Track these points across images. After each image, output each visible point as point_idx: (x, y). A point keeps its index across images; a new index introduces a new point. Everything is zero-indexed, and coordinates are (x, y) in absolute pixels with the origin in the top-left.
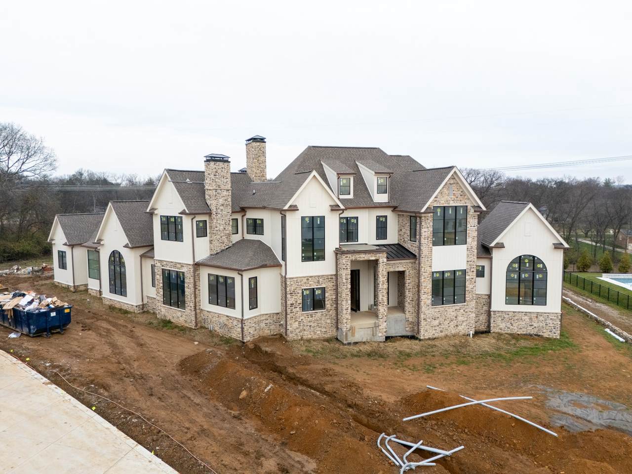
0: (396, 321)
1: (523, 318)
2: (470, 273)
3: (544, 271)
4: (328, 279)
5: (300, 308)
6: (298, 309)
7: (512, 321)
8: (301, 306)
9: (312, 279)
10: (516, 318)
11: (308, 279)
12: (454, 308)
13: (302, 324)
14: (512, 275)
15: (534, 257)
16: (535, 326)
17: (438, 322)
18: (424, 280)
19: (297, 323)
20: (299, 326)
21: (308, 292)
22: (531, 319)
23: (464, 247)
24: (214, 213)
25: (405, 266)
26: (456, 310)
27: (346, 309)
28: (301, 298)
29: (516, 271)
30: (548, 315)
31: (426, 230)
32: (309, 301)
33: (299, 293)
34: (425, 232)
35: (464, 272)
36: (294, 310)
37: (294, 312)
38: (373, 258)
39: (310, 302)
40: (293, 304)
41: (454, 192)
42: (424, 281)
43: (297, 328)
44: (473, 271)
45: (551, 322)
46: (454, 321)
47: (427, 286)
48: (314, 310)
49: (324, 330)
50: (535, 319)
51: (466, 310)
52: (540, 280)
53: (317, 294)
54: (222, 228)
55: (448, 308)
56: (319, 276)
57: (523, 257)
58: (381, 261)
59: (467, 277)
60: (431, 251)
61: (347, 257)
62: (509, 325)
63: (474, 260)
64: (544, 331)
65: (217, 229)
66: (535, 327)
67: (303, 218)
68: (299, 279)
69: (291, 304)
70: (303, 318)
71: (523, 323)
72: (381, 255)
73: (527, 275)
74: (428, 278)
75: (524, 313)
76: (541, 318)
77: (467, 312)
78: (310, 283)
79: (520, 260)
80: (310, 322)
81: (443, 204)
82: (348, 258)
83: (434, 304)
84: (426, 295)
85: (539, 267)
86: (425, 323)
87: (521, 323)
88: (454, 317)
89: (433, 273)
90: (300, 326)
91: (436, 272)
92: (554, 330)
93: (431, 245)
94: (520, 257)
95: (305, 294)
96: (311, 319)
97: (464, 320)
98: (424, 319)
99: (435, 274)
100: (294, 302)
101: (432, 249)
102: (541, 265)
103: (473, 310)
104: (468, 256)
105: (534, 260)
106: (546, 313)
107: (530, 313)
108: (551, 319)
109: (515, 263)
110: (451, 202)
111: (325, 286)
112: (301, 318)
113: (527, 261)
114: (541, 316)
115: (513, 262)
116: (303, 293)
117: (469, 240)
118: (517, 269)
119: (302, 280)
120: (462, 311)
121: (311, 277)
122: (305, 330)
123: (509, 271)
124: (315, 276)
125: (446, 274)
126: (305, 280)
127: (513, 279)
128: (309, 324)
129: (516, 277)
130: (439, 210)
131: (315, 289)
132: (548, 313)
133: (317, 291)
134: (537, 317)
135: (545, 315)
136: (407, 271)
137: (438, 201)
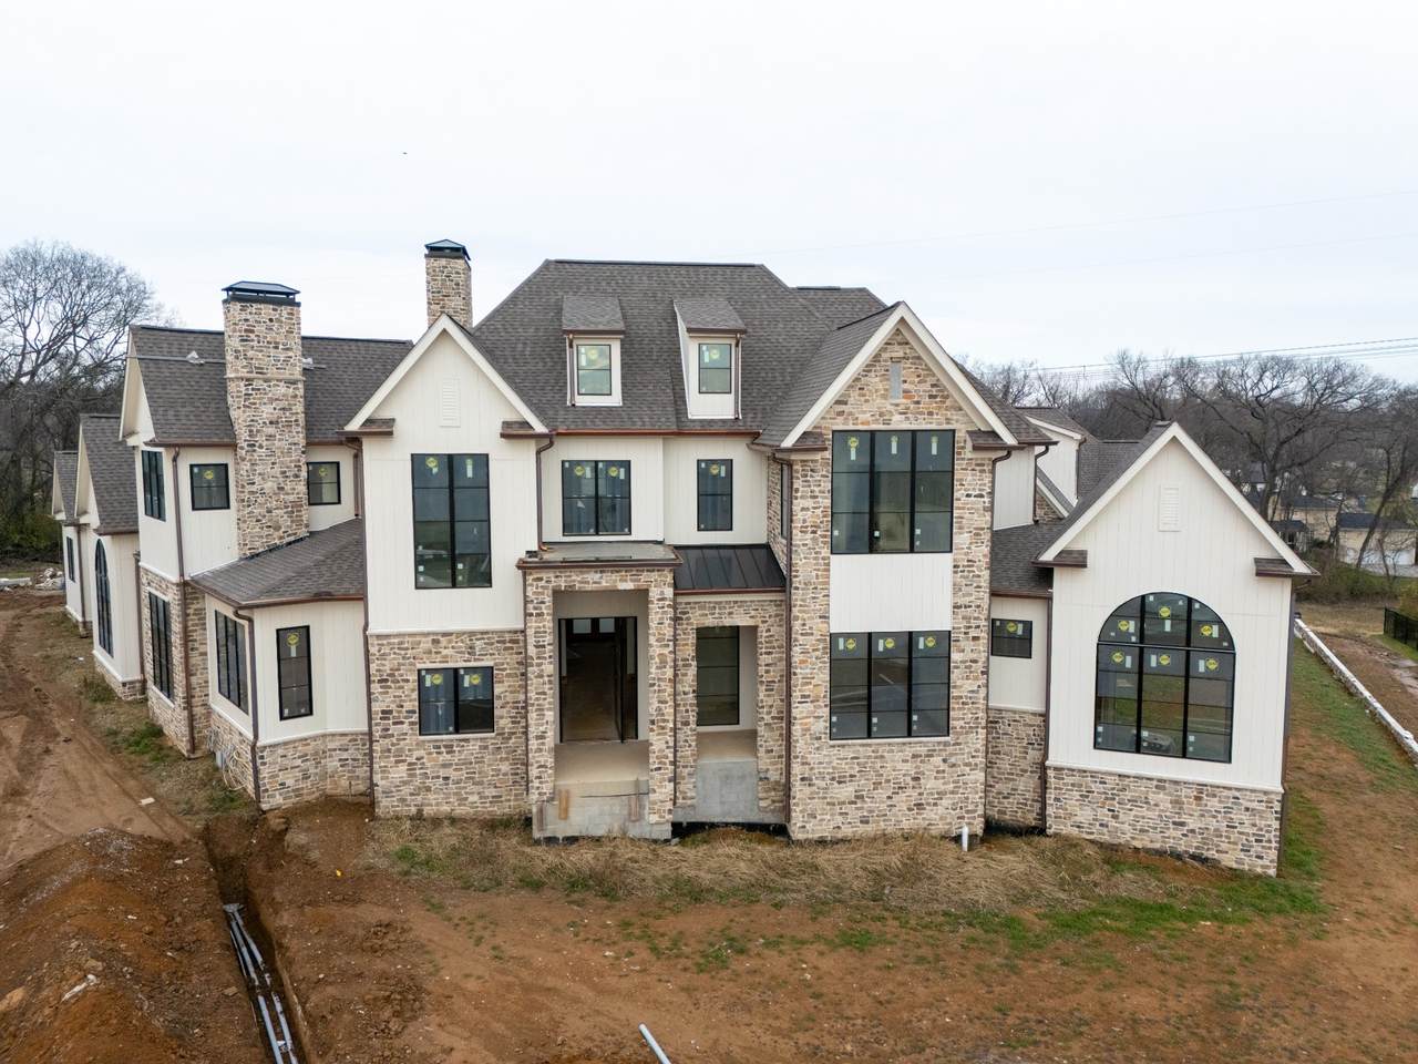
0: (727, 777)
1: (1151, 796)
2: (968, 645)
3: (1224, 648)
4: (504, 642)
5: (412, 723)
6: (406, 727)
7: (1115, 803)
8: (415, 718)
9: (450, 641)
10: (1128, 795)
11: (435, 642)
12: (909, 751)
13: (418, 772)
14: (1117, 658)
15: (1190, 601)
16: (1191, 827)
17: (851, 789)
18: (802, 657)
19: (403, 767)
20: (410, 775)
21: (438, 679)
22: (1177, 802)
23: (946, 560)
24: (245, 445)
25: (753, 613)
26: (914, 756)
27: (538, 738)
28: (415, 695)
29: (1129, 645)
30: (1237, 794)
31: (809, 503)
32: (442, 707)
33: (408, 681)
34: (803, 509)
35: (945, 638)
36: (393, 730)
37: (393, 736)
38: (629, 586)
39: (446, 709)
40: (390, 712)
41: (906, 386)
42: (802, 662)
43: (405, 783)
44: (975, 638)
45: (1245, 817)
46: (909, 792)
47: (813, 677)
48: (457, 731)
49: (494, 792)
50: (1192, 806)
51: (953, 760)
52: (1209, 677)
53: (466, 684)
54: (270, 486)
55: (887, 748)
56: (472, 634)
57: (1151, 598)
58: (654, 593)
59: (955, 656)
60: (828, 570)
61: (541, 579)
62: (1106, 817)
63: (978, 602)
64: (1224, 846)
65: (254, 488)
66: (1193, 831)
67: (418, 461)
68: (407, 639)
69: (383, 712)
70: (422, 753)
71: (1150, 814)
72: (654, 576)
73: (1165, 660)
74: (818, 653)
75: (1155, 783)
76: (1213, 804)
77: (954, 765)
78: (445, 652)
79: (1141, 608)
80: (444, 766)
81: (868, 423)
82: (543, 583)
83: (837, 732)
84: (810, 706)
85: (1207, 633)
86: (807, 790)
87: (1144, 812)
88: (908, 779)
89: (834, 637)
90: (414, 775)
91: (847, 636)
92: (1257, 848)
93: (826, 552)
94: (1143, 597)
95: (428, 684)
96: (449, 757)
97: (943, 788)
98: (802, 779)
99: (841, 641)
100: (393, 707)
101: (828, 564)
102: (1215, 628)
103: (977, 760)
104: (956, 588)
105: (1190, 613)
106: (1230, 789)
107: (1176, 782)
108: (1247, 809)
109: (1128, 618)
110: (897, 418)
111: (490, 664)
112: (416, 754)
113: (1165, 612)
114: (1215, 796)
115: (1118, 614)
116: (421, 680)
117: (961, 539)
118: (1134, 639)
119: (420, 642)
120: (937, 760)
121: (445, 634)
122: (428, 789)
123: (1108, 642)
124: (459, 634)
125: (881, 641)
126: (426, 644)
127: (1121, 670)
128: (442, 773)
129: (1128, 664)
131: (462, 672)
132: (1238, 790)
133: (467, 678)
134: (1198, 798)
135: (1226, 793)
136: (762, 628)
137: (851, 414)
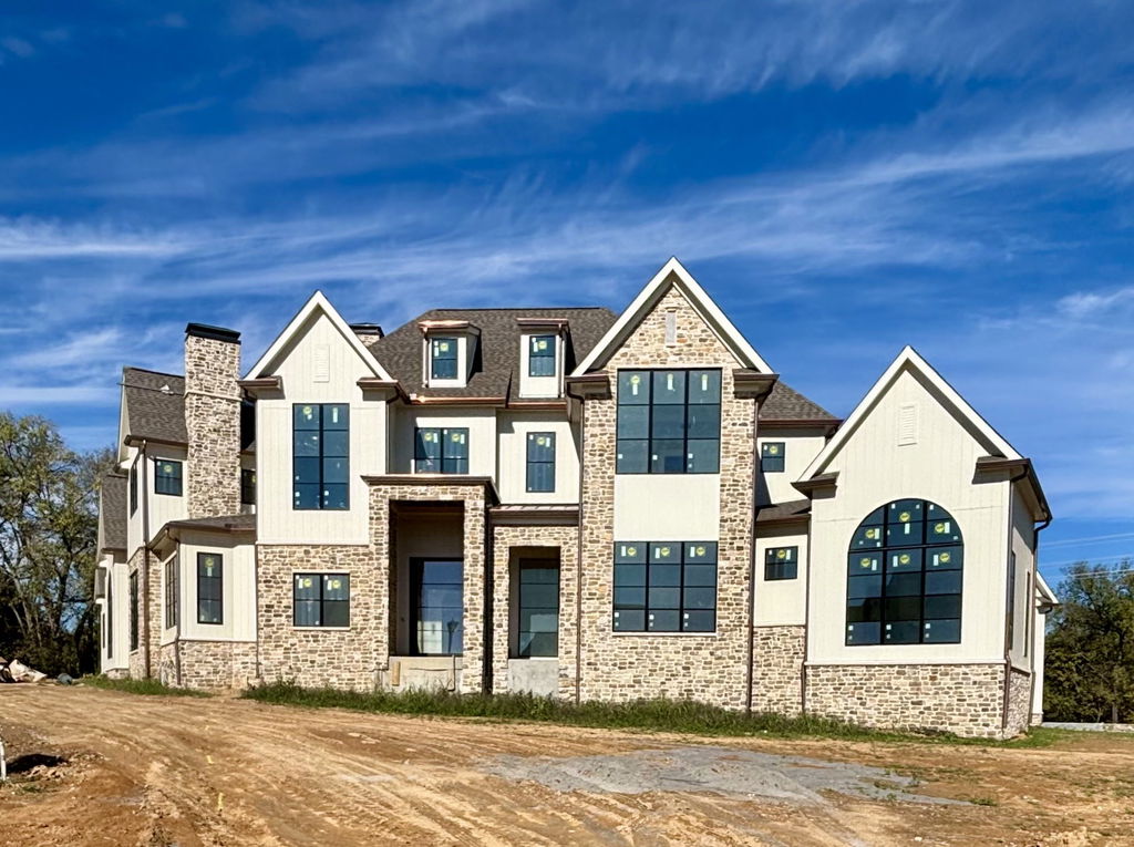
1: (893, 681)
2: (733, 554)
3: (954, 543)
4: (358, 555)
5: (288, 616)
6: (283, 619)
7: (863, 691)
8: (291, 612)
9: (317, 552)
10: (874, 683)
11: (307, 552)
12: (681, 643)
13: (292, 655)
14: (865, 563)
15: (926, 504)
16: (927, 705)
17: (632, 675)
18: (590, 561)
19: (280, 651)
20: (285, 658)
21: (308, 583)
22: (915, 684)
23: (715, 479)
24: (194, 445)
26: (684, 649)
28: (291, 594)
29: (877, 550)
30: (967, 670)
31: (597, 430)
32: (311, 605)
33: (285, 582)
34: (592, 436)
35: (712, 548)
36: (274, 621)
37: (273, 625)
39: (314, 607)
40: (272, 606)
41: (679, 332)
42: (590, 565)
43: (282, 664)
44: (740, 548)
45: (974, 690)
46: (680, 678)
47: (603, 578)
48: (322, 624)
49: (349, 675)
50: (927, 686)
51: (719, 653)
52: (942, 568)
53: (329, 588)
55: (661, 640)
56: (334, 546)
57: (893, 506)
59: (721, 563)
60: (612, 488)
61: (380, 490)
62: (853, 702)
63: (742, 517)
64: (955, 719)
66: (928, 708)
67: (297, 409)
68: (286, 549)
69: (267, 606)
70: (295, 640)
71: (893, 698)
72: (469, 489)
73: (905, 560)
74: (605, 558)
75: (896, 669)
76: (946, 681)
77: (719, 658)
78: (313, 561)
79: (885, 517)
80: (311, 652)
81: (647, 363)
82: (381, 493)
83: (619, 627)
84: (595, 603)
85: (940, 531)
86: (593, 674)
87: (887, 696)
88: (680, 668)
89: (617, 545)
90: (289, 658)
91: (629, 544)
92: (984, 717)
93: (611, 472)
94: (887, 507)
95: (301, 586)
96: (315, 645)
97: (709, 677)
98: (589, 664)
99: (624, 548)
100: (274, 602)
101: (612, 482)
102: (947, 525)
103: (741, 655)
104: (724, 505)
105: (926, 515)
106: (959, 665)
107: (914, 666)
108: (975, 683)
109: (873, 526)
110: (672, 358)
111: (347, 571)
112: (291, 641)
113: (905, 517)
114: (947, 674)
115: (865, 525)
116: (295, 583)
117: (727, 462)
118: (879, 545)
119: (295, 552)
120: (705, 653)
121: (314, 546)
122: (299, 670)
123: (857, 550)
124: (325, 546)
125: (658, 550)
126: (300, 553)
127: (868, 572)
128: (310, 657)
129: (874, 568)
130: (635, 380)
131: (326, 577)
132: (967, 665)
133: (330, 583)
134: (933, 678)
135: (957, 670)
136: (564, 548)
137: (632, 355)
